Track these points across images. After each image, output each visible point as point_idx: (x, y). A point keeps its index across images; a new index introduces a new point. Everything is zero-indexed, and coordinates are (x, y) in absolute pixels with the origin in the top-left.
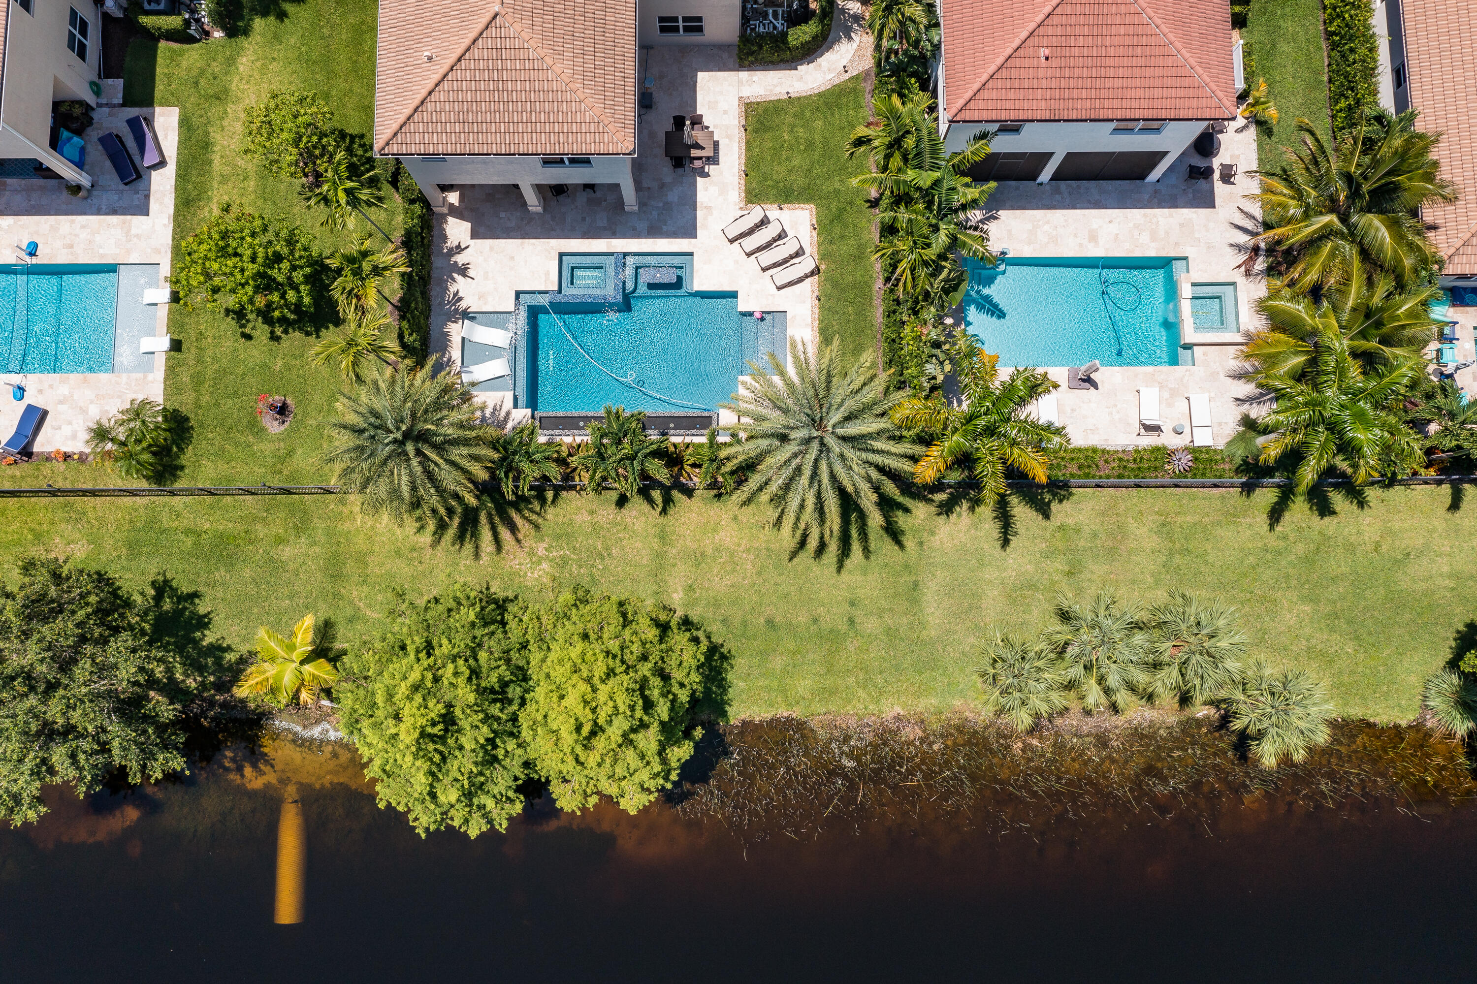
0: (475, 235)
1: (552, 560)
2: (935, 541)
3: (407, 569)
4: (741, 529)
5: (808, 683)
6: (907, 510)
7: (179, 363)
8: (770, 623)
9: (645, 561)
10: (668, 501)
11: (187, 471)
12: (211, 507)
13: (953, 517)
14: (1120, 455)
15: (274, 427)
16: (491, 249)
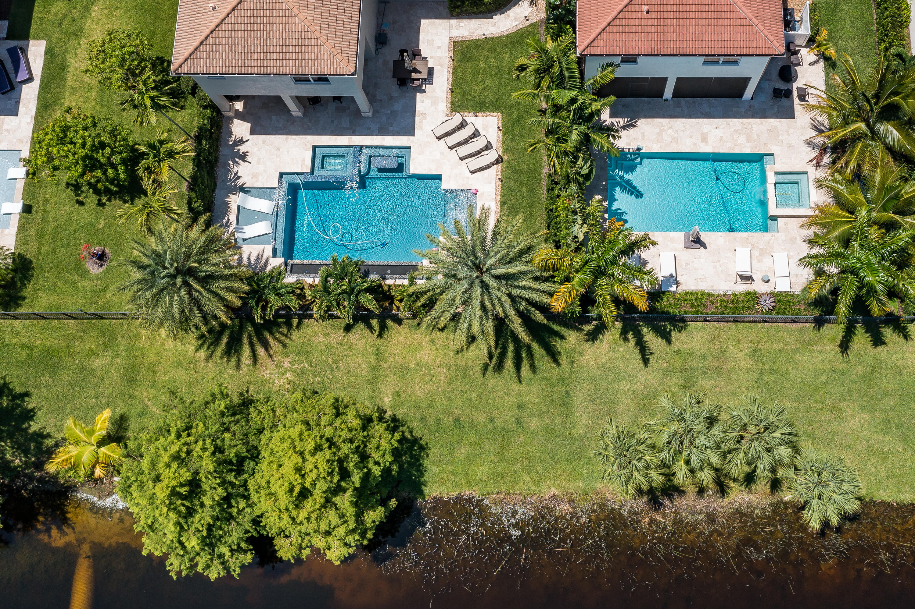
0: (253, 133)
1: (294, 371)
2: (583, 361)
3: (185, 377)
4: (437, 349)
5: (485, 468)
6: (562, 337)
7: (28, 222)
8: (457, 421)
9: (364, 373)
10: (383, 328)
11: (27, 301)
12: (43, 327)
13: (597, 343)
14: (722, 298)
15: (94, 269)
16: (264, 142)
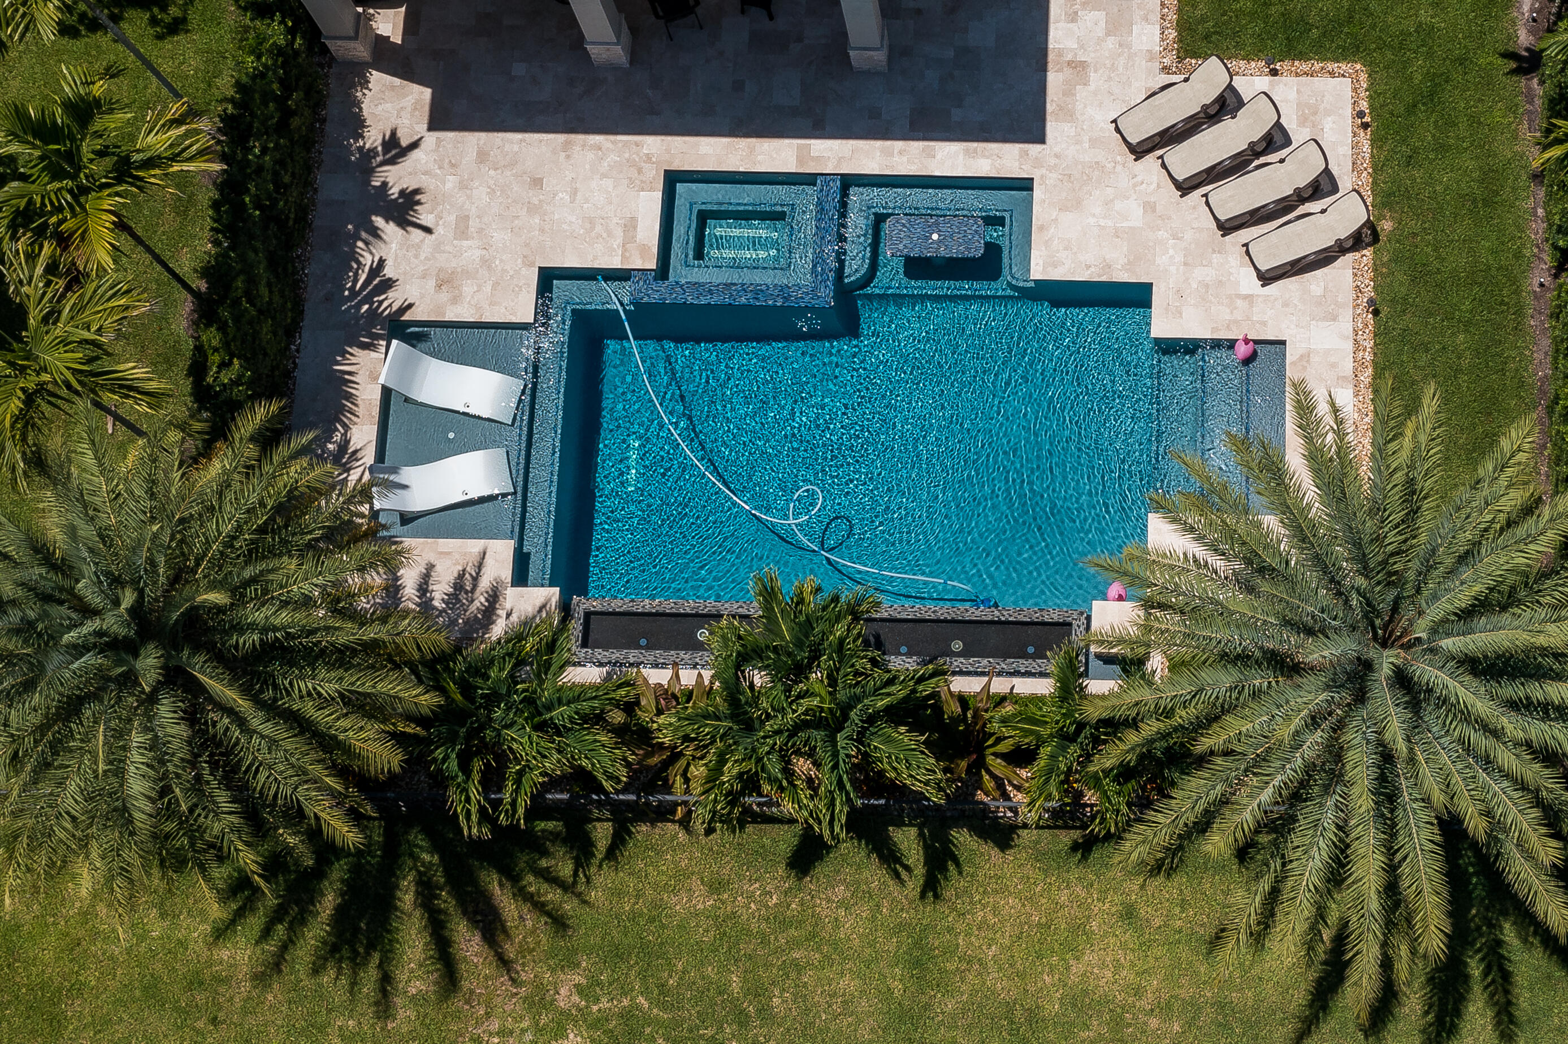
0: (439, 121)
1: (596, 1025)
10: (941, 859)
16: (482, 156)
